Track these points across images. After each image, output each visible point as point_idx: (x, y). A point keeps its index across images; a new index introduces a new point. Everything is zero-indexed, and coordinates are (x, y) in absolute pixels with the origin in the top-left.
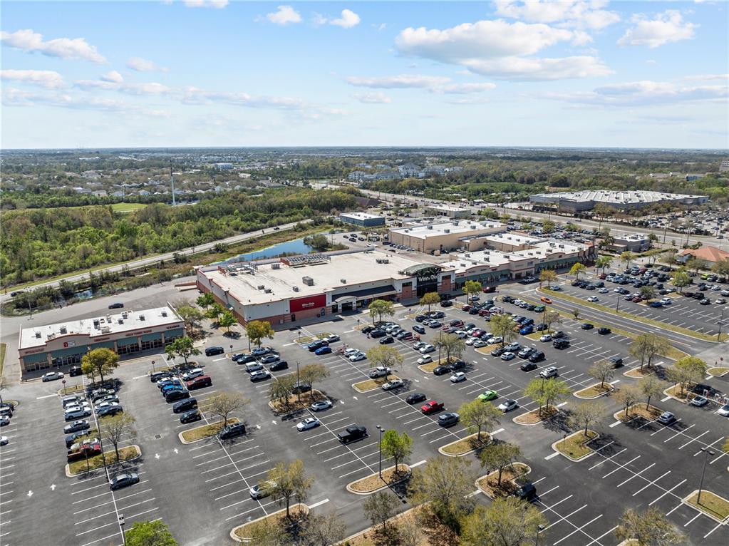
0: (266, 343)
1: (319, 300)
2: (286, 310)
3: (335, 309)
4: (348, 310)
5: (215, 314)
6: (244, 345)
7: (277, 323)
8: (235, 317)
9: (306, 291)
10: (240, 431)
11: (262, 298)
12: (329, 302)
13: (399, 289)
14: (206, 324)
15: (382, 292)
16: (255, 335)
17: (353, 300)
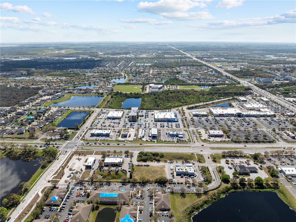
0: (215, 118)
1: (223, 114)
2: (219, 115)
3: (225, 116)
4: (227, 116)
5: (211, 114)
6: (213, 118)
7: (217, 116)
8: (213, 115)
9: (222, 113)
10: (211, 124)
11: (216, 113)
12: (224, 115)
13: (234, 115)
14: (210, 115)
15: (232, 115)
16: (214, 117)
17: (227, 115)
